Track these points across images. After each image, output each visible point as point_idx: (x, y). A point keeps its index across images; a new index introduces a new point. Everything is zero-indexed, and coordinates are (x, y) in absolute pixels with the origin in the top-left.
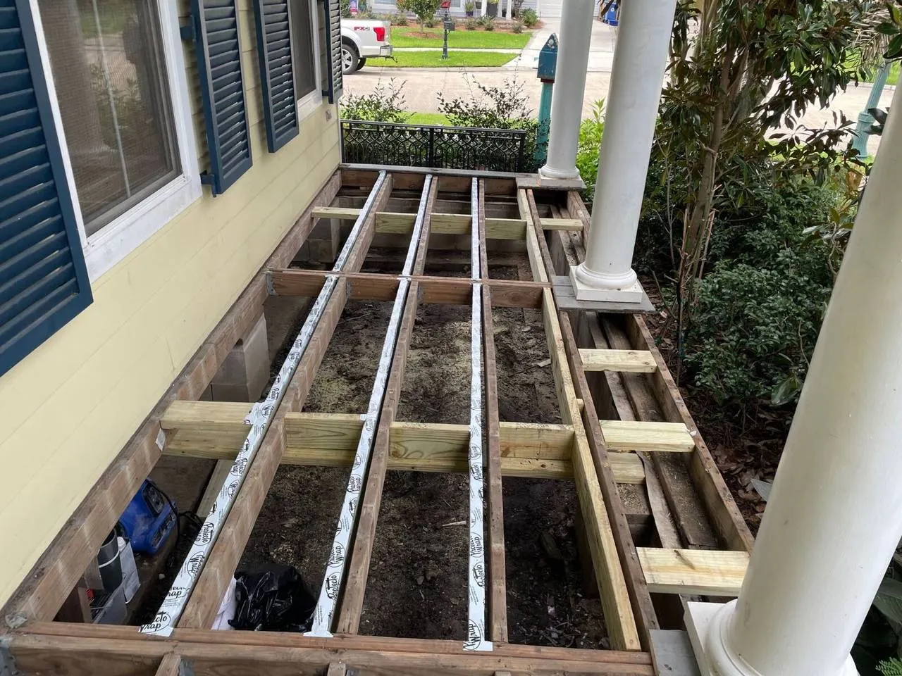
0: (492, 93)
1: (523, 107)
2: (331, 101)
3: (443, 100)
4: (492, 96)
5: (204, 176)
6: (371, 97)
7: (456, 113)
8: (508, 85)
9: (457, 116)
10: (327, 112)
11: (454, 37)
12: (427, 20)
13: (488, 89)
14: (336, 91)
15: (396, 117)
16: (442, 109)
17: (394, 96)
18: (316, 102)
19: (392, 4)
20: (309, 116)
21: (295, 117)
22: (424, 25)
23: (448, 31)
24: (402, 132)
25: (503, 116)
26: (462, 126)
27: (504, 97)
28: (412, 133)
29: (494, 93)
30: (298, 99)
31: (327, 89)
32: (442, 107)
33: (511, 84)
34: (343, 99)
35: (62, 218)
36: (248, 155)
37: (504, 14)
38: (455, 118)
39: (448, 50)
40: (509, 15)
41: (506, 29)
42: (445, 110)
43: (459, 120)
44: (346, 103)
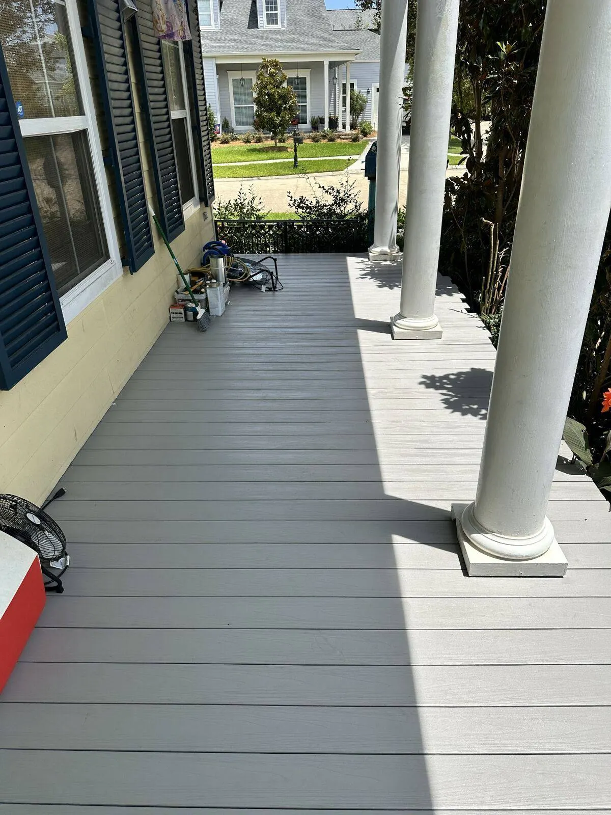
0: (330, 191)
1: (355, 201)
2: (207, 205)
3: (291, 197)
4: (330, 194)
5: (124, 260)
6: (236, 200)
7: (302, 208)
8: (342, 184)
9: (304, 211)
10: (204, 214)
11: (303, 149)
12: (280, 137)
13: (327, 188)
14: (210, 198)
15: (256, 215)
16: (292, 205)
17: (254, 198)
18: (195, 206)
19: (250, 125)
20: (191, 217)
21: (181, 217)
22: (277, 141)
23: (297, 144)
24: (262, 227)
25: (340, 209)
26: (309, 219)
27: (339, 193)
28: (270, 227)
29: (331, 191)
30: (183, 204)
31: (203, 196)
32: (291, 203)
33: (345, 184)
34: (215, 205)
35: (49, 282)
36: (151, 245)
37: (344, 127)
38: (303, 212)
39: (299, 160)
40: (348, 127)
41: (347, 139)
42: (294, 205)
43: (306, 215)
44: (217, 207)
